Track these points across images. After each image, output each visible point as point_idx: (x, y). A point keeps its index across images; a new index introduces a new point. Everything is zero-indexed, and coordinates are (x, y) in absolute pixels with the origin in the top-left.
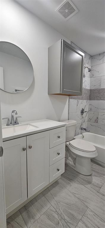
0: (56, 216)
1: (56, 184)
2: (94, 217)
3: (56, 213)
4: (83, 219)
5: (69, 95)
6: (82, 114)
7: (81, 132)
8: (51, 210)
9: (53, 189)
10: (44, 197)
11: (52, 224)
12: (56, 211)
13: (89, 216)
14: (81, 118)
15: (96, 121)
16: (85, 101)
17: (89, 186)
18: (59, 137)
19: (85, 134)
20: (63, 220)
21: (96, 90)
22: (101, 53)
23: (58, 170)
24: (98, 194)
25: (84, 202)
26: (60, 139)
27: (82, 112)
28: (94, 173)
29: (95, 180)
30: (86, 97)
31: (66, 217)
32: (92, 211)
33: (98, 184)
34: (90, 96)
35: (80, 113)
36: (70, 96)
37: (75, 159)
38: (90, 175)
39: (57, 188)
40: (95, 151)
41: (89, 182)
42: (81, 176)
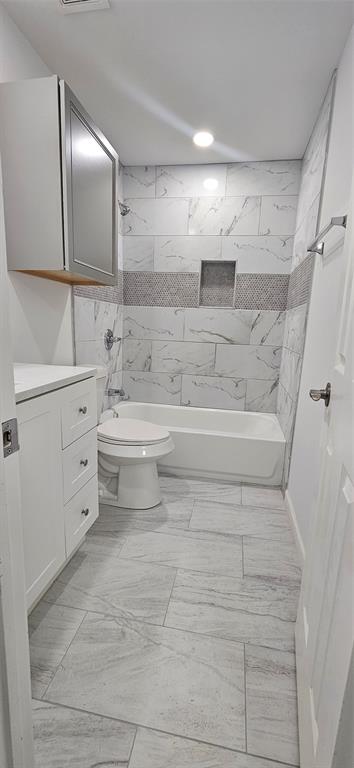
0: (113, 625)
1: (77, 559)
2: (195, 577)
3: (109, 618)
4: (174, 595)
5: (72, 283)
6: (109, 348)
7: (109, 402)
8: (91, 621)
9: (76, 574)
10: (54, 607)
11: (110, 645)
12: (107, 615)
13: (185, 583)
14: (107, 358)
15: (147, 366)
16: (114, 306)
17: (164, 527)
18: (83, 411)
19: (121, 407)
20: (132, 622)
21: (141, 274)
22: (150, 166)
23: (86, 513)
24: (188, 533)
25: (166, 564)
26: (86, 417)
27: (110, 340)
28: (165, 497)
29: (173, 510)
30: (115, 294)
31: (136, 613)
32: (186, 571)
33: (181, 516)
34: (125, 294)
35: (102, 344)
36: (75, 287)
37: (117, 476)
38: (160, 504)
39: (84, 570)
40: (168, 438)
41: (163, 520)
42: (138, 513)
